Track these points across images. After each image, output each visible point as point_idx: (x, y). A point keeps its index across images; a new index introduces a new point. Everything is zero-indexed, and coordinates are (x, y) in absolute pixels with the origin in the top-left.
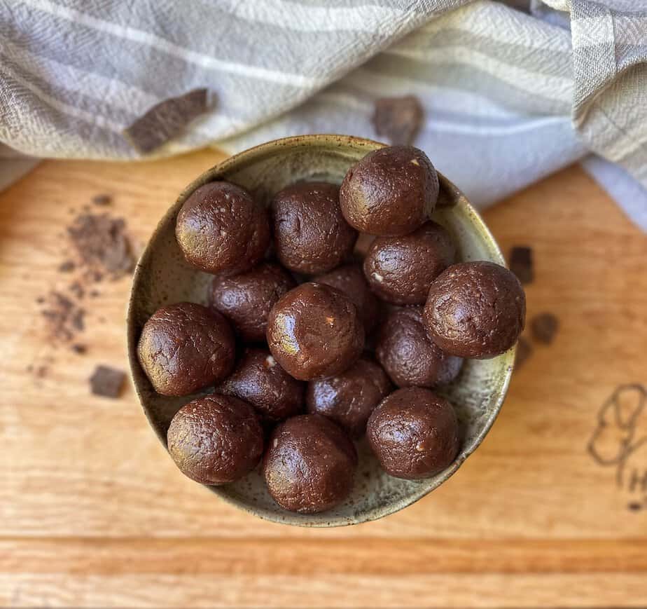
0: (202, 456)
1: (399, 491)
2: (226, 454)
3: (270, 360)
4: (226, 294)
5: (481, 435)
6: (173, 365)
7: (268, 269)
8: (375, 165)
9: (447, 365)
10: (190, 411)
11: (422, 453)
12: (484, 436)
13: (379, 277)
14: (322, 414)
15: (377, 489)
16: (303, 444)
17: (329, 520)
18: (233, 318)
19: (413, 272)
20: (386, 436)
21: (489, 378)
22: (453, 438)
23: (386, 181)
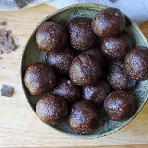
0: (49, 115)
1: (115, 126)
2: (57, 114)
3: (69, 82)
4: (53, 59)
5: (143, 105)
6: (37, 85)
7: (67, 50)
8: (104, 16)
9: (131, 81)
10: (44, 100)
11: (122, 112)
12: (144, 106)
13: (106, 51)
14: (88, 100)
15: (108, 126)
16: (82, 110)
17: (91, 136)
18: (55, 67)
19: (118, 49)
20: (110, 107)
21: (146, 85)
22: (133, 107)
23: (107, 21)
